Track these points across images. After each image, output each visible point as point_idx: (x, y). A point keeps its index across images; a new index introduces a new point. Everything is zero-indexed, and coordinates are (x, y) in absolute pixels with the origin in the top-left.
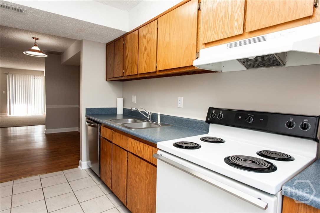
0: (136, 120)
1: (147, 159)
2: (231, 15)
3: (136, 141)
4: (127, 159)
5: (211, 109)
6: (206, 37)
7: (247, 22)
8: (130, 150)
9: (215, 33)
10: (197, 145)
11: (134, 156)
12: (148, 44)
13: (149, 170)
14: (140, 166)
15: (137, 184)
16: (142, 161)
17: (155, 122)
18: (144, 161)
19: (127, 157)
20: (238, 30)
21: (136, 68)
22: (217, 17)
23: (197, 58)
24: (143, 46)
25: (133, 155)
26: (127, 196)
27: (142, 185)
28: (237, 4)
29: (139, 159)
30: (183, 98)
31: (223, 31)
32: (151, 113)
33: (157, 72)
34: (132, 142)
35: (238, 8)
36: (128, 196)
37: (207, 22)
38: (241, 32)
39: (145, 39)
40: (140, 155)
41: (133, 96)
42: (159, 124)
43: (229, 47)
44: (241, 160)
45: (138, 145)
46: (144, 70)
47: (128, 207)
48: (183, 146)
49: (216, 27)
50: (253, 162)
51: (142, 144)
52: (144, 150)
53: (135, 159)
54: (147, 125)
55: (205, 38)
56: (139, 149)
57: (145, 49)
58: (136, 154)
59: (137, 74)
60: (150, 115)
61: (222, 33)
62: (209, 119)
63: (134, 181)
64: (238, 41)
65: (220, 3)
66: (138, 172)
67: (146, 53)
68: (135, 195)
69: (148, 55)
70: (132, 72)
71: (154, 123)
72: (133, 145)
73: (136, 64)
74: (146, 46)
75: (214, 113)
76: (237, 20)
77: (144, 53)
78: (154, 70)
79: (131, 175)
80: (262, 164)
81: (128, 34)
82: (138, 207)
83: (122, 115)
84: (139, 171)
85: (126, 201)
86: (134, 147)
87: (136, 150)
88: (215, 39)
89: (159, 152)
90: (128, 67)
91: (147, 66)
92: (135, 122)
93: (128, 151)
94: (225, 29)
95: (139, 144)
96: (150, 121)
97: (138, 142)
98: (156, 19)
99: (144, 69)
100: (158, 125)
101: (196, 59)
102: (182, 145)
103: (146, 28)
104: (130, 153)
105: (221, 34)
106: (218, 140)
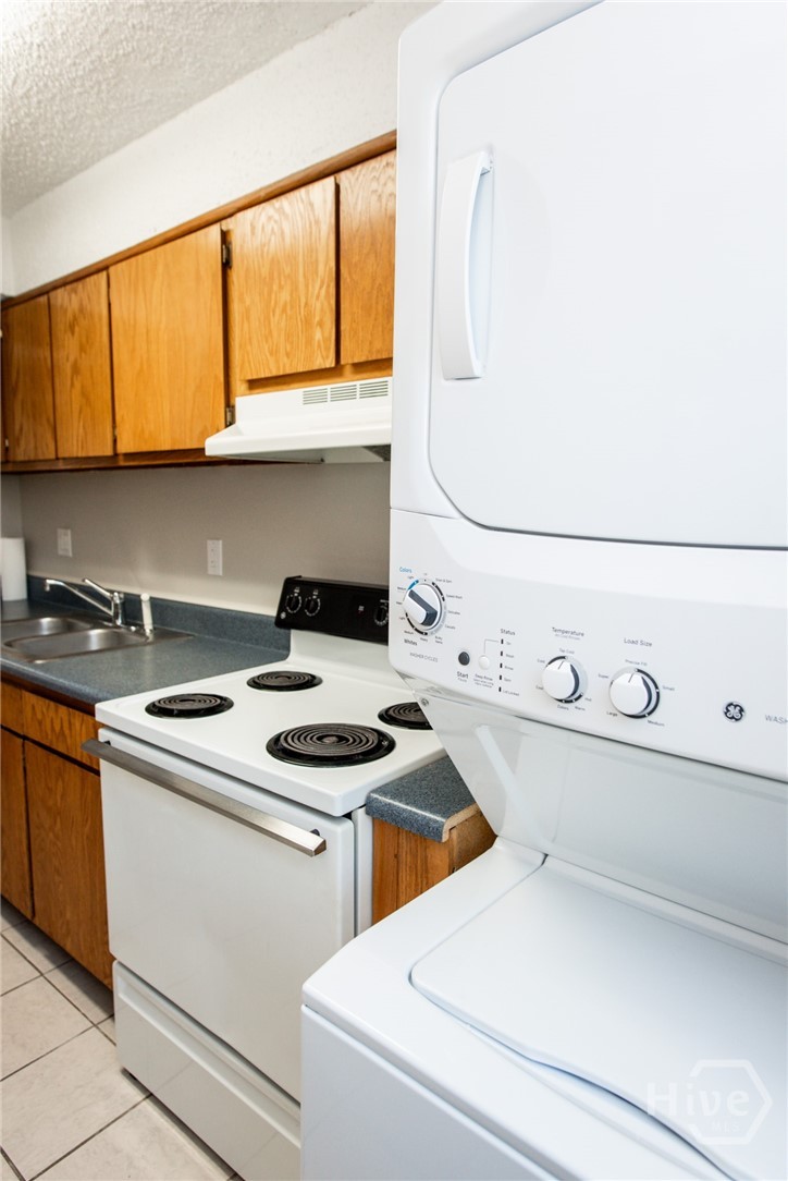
0: (70, 620)
1: (82, 757)
2: (306, 304)
3: (47, 701)
4: (25, 763)
5: (290, 583)
6: (249, 362)
7: (342, 334)
8: (32, 735)
9: (271, 354)
10: (219, 701)
11: (45, 752)
12: (83, 355)
13: (90, 792)
14: (63, 782)
15: (59, 844)
16: (68, 764)
17: (135, 625)
18: (72, 765)
19: (24, 759)
20: (324, 354)
21: (49, 436)
22: (273, 302)
23: (231, 424)
24: (68, 359)
25: (40, 749)
26: (32, 889)
27: (74, 843)
28: (317, 273)
29: (60, 761)
30: (221, 542)
31: (288, 349)
32: (122, 596)
33: (121, 458)
34: (33, 707)
35: (321, 287)
36: (35, 888)
37: (248, 310)
38: (330, 363)
39: (73, 333)
40: (61, 749)
41: (60, 531)
42: (148, 632)
43: (307, 400)
44: (311, 738)
45: (52, 713)
46: (75, 448)
47: (37, 921)
48: (172, 710)
49: (270, 332)
50: (341, 739)
51: (63, 710)
52: (70, 729)
53: (48, 759)
54: (106, 637)
55: (247, 364)
56: (57, 728)
57: (76, 370)
58: (48, 744)
59: (53, 456)
60: (118, 602)
61: (288, 355)
62: (283, 615)
63: (51, 835)
64: (328, 387)
65: (279, 262)
66: (59, 804)
67: (78, 385)
68: (57, 878)
69: (84, 394)
70: (36, 448)
71: (133, 628)
72: (39, 716)
73: (48, 420)
74: (76, 362)
75: (297, 597)
76: (321, 324)
77: (72, 385)
78: (109, 452)
79: (38, 815)
80: (361, 741)
81: (13, 306)
82: (68, 916)
83: (26, 604)
84: (62, 799)
85: (29, 904)
86: (40, 723)
87: (49, 732)
88: (271, 372)
89: (103, 735)
90: (21, 429)
91: (86, 433)
92: (69, 628)
93: (25, 738)
94: (292, 343)
95: (57, 711)
96: (119, 622)
97: (52, 704)
98: (102, 267)
99: (75, 442)
100: (143, 635)
101: (227, 426)
102: (168, 707)
103: (73, 296)
104: (31, 744)
105: (285, 359)
106: (301, 681)
